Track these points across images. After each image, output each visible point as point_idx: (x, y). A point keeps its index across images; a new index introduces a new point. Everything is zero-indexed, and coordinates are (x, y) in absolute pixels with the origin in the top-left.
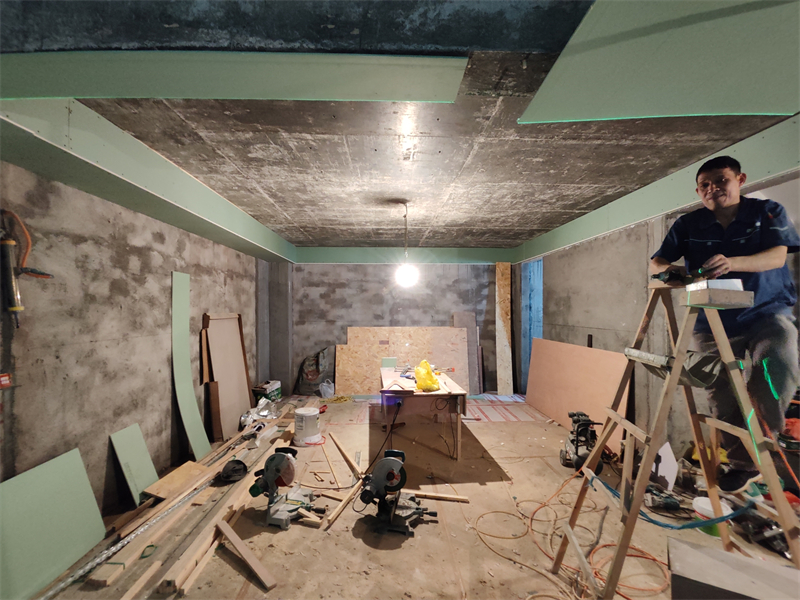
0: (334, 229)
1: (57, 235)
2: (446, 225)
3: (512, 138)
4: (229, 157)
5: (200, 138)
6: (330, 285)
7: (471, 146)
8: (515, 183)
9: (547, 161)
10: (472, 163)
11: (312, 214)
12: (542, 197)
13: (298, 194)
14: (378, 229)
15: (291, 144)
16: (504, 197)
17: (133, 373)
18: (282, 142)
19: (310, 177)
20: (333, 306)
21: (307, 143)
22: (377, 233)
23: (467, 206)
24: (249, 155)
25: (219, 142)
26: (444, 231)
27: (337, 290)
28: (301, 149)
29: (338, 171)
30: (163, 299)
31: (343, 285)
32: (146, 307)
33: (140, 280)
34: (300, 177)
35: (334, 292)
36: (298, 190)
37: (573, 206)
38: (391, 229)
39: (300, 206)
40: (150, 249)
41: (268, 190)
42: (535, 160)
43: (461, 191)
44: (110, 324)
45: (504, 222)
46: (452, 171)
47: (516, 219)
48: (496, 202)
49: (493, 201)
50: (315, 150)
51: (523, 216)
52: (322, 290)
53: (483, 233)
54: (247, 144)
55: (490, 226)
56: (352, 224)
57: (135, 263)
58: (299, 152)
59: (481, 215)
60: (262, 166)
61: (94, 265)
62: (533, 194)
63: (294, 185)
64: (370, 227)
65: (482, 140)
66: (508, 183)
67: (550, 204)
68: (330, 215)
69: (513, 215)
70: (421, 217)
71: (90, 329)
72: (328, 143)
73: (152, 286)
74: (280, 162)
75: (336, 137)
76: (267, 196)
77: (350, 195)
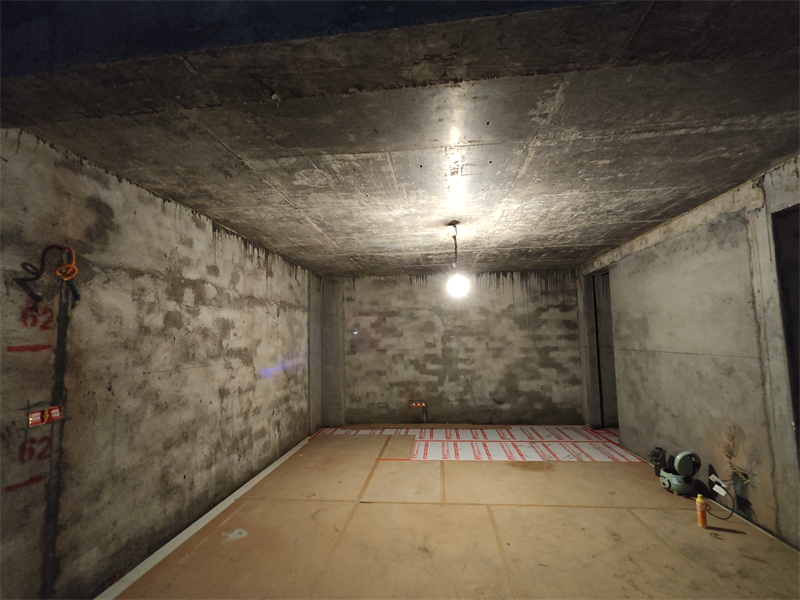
0: (383, 257)
1: (115, 269)
2: (499, 247)
3: (573, 137)
4: (276, 187)
5: (247, 168)
6: (380, 314)
7: (526, 152)
8: (576, 192)
9: (614, 164)
10: (527, 172)
11: (360, 242)
12: (608, 207)
13: (345, 221)
14: (428, 255)
15: (335, 167)
16: (563, 209)
18: (326, 166)
19: (356, 203)
20: (384, 336)
21: (351, 165)
22: (426, 258)
23: (520, 224)
24: (296, 183)
25: (265, 170)
26: (496, 252)
27: (388, 319)
28: (345, 172)
29: (384, 193)
31: (393, 314)
34: (346, 202)
35: (384, 320)
36: (345, 217)
37: (644, 216)
38: (441, 254)
39: (348, 234)
40: (204, 282)
41: (316, 219)
42: (600, 163)
43: (515, 206)
45: (562, 239)
46: (504, 184)
47: (577, 235)
48: (554, 216)
49: (550, 216)
50: (359, 172)
51: (585, 230)
52: (373, 319)
53: (539, 253)
54: (291, 171)
55: (547, 244)
56: (400, 251)
57: (189, 295)
58: (344, 175)
59: (536, 233)
60: (309, 194)
62: (597, 205)
63: (340, 212)
64: (419, 253)
65: (538, 144)
66: (568, 194)
67: (617, 214)
68: (377, 242)
69: (573, 231)
70: (471, 239)
72: (371, 162)
74: (325, 189)
75: (379, 155)
76: (315, 226)
77: (397, 219)
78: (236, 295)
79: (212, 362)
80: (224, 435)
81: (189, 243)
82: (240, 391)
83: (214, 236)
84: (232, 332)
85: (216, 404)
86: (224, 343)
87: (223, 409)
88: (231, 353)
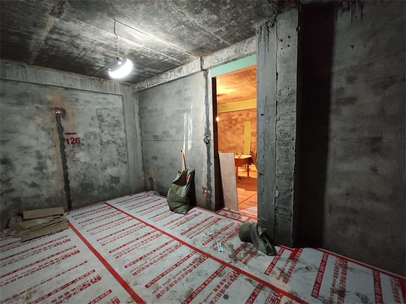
17: (233, 142)
30: (242, 128)
32: (237, 130)
33: (235, 125)
44: (229, 133)
61: (226, 124)
71: (225, 134)
73: (238, 126)
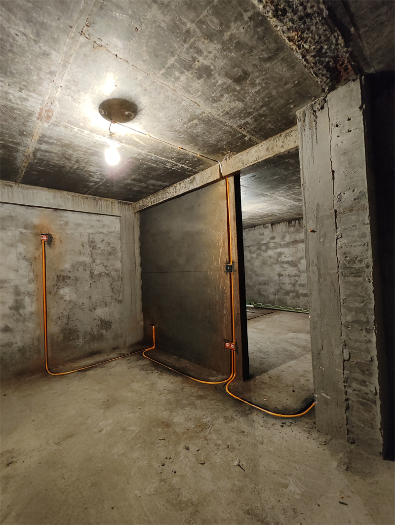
78: (285, 243)
79: (274, 265)
80: (281, 288)
81: (263, 234)
82: (289, 276)
83: (272, 228)
84: (283, 256)
85: (276, 278)
86: (279, 259)
87: (280, 280)
88: (283, 262)
